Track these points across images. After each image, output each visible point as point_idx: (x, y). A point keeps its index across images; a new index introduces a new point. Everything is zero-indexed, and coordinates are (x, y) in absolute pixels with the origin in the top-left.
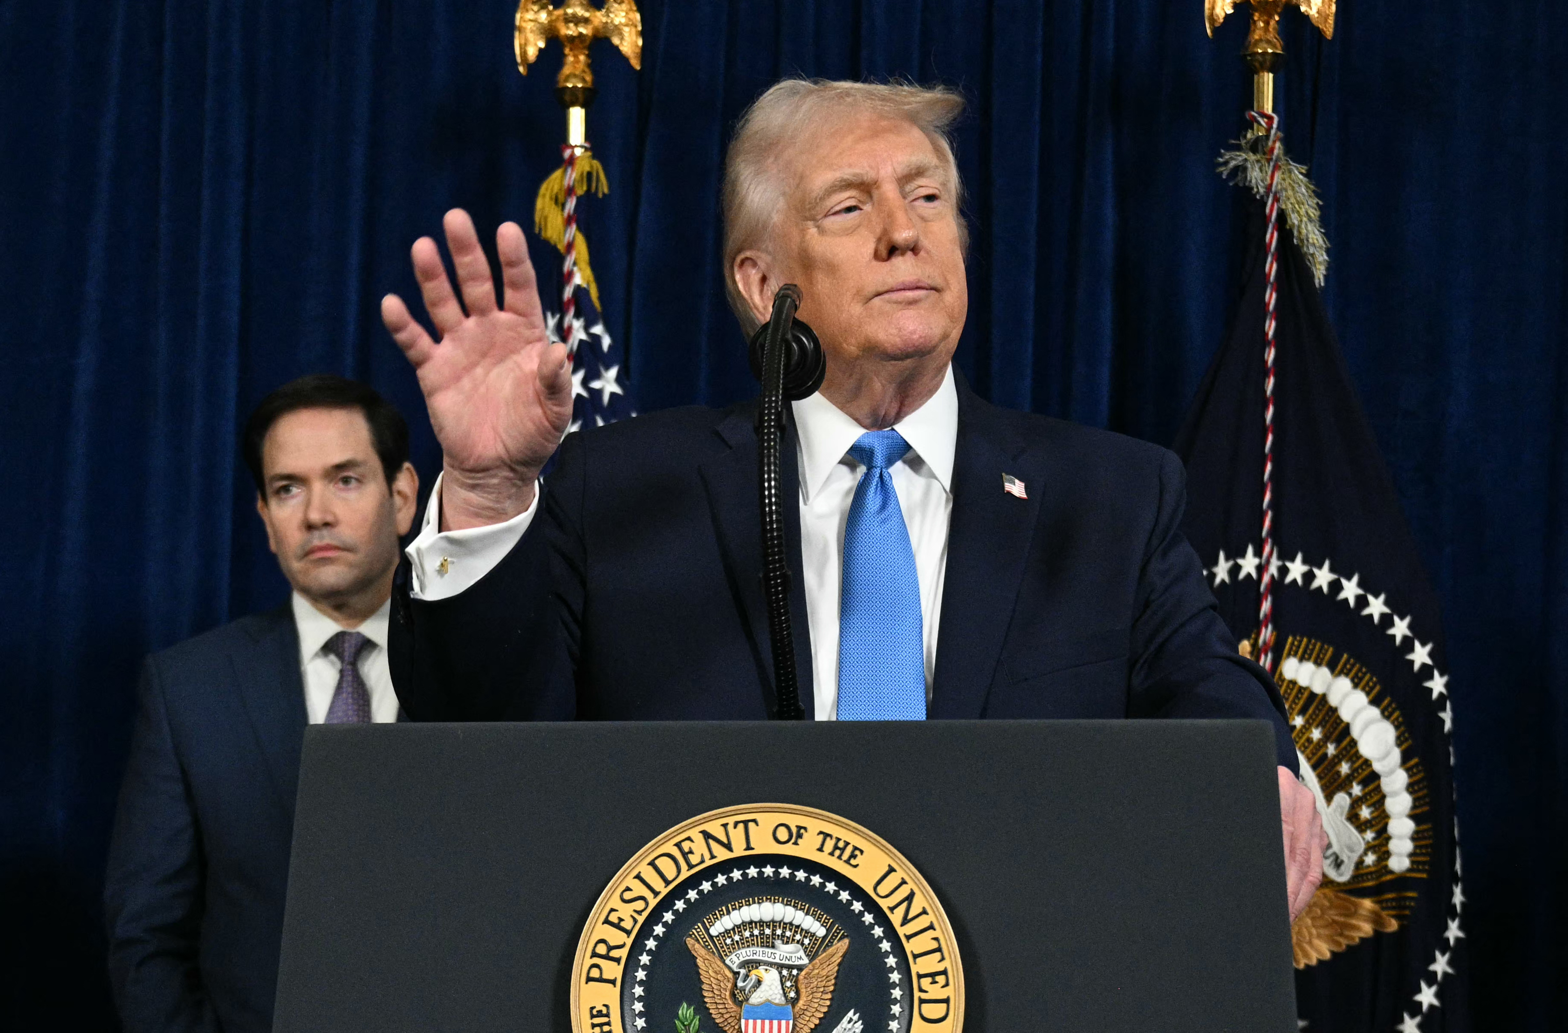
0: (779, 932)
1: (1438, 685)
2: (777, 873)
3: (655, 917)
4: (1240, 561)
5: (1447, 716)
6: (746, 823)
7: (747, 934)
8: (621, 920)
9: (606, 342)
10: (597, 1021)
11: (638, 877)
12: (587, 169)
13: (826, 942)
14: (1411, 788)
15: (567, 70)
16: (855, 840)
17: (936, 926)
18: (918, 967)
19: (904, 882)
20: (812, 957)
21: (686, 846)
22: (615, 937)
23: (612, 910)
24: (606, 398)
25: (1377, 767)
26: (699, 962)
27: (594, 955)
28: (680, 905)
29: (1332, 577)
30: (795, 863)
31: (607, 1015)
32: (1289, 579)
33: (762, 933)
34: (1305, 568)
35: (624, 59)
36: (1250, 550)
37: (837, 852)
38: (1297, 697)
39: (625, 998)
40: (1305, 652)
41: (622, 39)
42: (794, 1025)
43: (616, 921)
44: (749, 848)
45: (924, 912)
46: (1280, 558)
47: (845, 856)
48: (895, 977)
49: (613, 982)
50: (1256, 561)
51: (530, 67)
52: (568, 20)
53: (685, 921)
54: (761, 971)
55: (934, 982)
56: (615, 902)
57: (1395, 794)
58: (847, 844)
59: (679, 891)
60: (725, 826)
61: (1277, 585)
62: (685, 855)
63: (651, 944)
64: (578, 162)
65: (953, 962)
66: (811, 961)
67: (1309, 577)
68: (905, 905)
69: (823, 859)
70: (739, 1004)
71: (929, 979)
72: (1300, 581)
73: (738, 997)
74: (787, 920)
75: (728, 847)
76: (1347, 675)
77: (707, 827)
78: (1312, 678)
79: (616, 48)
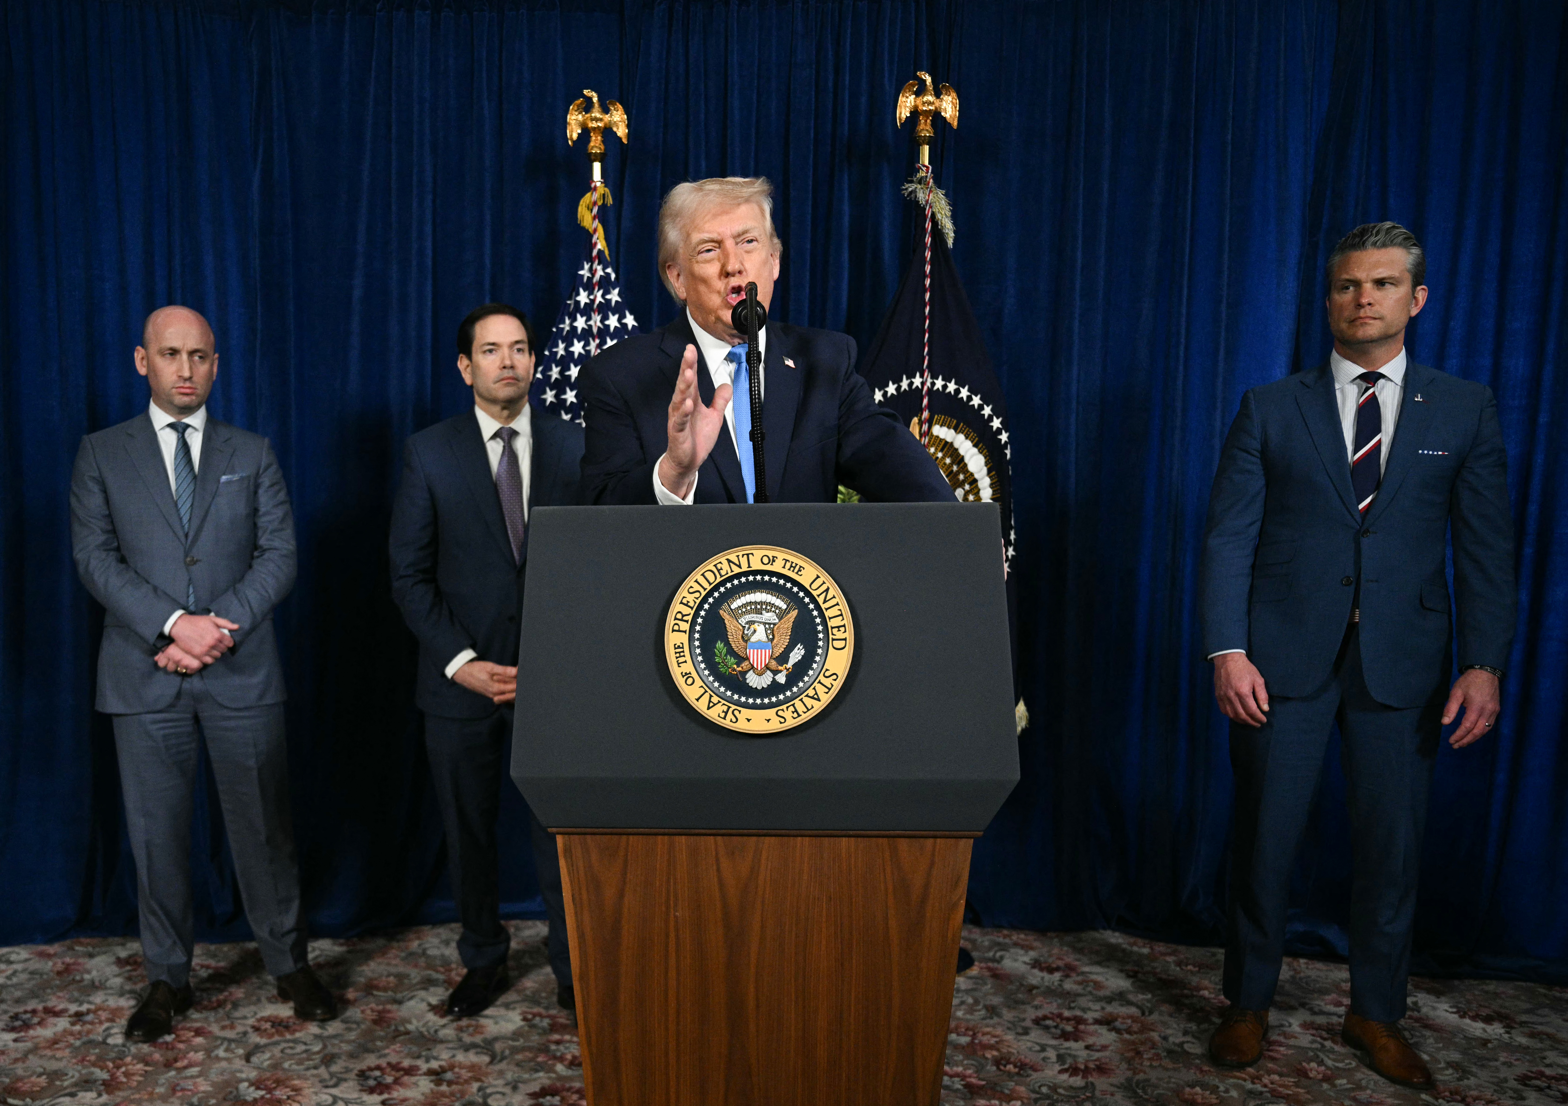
0: (764, 607)
1: (1004, 437)
2: (763, 579)
3: (705, 600)
4: (913, 380)
5: (1008, 452)
6: (748, 555)
7: (749, 608)
8: (688, 602)
9: (613, 276)
10: (678, 650)
11: (696, 581)
12: (603, 192)
13: (786, 612)
14: (991, 486)
15: (592, 144)
16: (800, 563)
17: (840, 603)
18: (831, 624)
19: (824, 583)
20: (780, 619)
21: (719, 566)
22: (686, 610)
23: (684, 597)
24: (613, 303)
25: (976, 476)
26: (726, 622)
27: (676, 619)
28: (716, 594)
29: (956, 387)
30: (772, 574)
31: (683, 648)
32: (935, 388)
33: (756, 608)
34: (943, 383)
35: (620, 139)
36: (918, 374)
37: (792, 569)
38: (939, 443)
39: (691, 639)
40: (943, 422)
41: (618, 129)
42: (772, 652)
43: (686, 603)
44: (749, 567)
45: (834, 597)
46: (932, 378)
47: (796, 570)
48: (820, 628)
49: (685, 632)
50: (921, 380)
51: (574, 142)
52: (592, 119)
53: (718, 603)
54: (756, 626)
55: (839, 630)
56: (685, 594)
57: (984, 489)
58: (797, 565)
59: (716, 588)
60: (738, 556)
61: (930, 391)
62: (718, 570)
63: (703, 613)
64: (598, 189)
65: (848, 621)
66: (780, 621)
67: (945, 387)
68: (825, 593)
69: (785, 572)
70: (746, 642)
71: (837, 629)
72: (941, 389)
73: (745, 639)
74: (768, 601)
75: (740, 566)
76: (962, 433)
77: (730, 557)
78: (946, 435)
79: (615, 133)
